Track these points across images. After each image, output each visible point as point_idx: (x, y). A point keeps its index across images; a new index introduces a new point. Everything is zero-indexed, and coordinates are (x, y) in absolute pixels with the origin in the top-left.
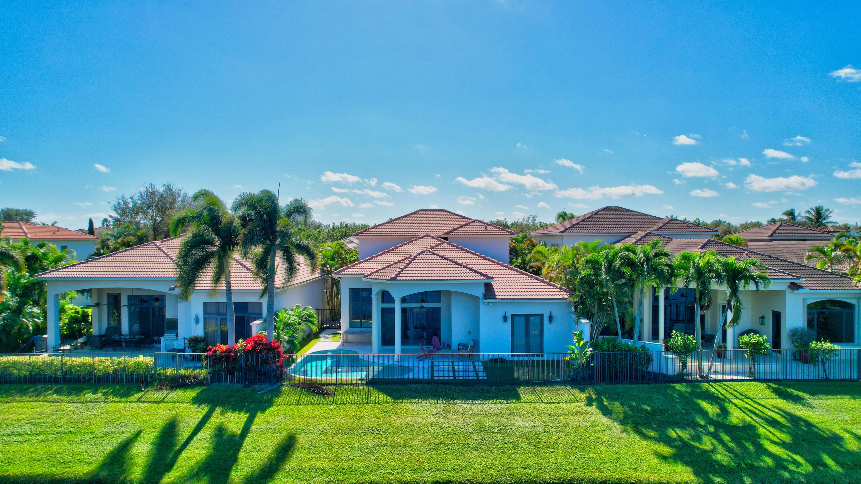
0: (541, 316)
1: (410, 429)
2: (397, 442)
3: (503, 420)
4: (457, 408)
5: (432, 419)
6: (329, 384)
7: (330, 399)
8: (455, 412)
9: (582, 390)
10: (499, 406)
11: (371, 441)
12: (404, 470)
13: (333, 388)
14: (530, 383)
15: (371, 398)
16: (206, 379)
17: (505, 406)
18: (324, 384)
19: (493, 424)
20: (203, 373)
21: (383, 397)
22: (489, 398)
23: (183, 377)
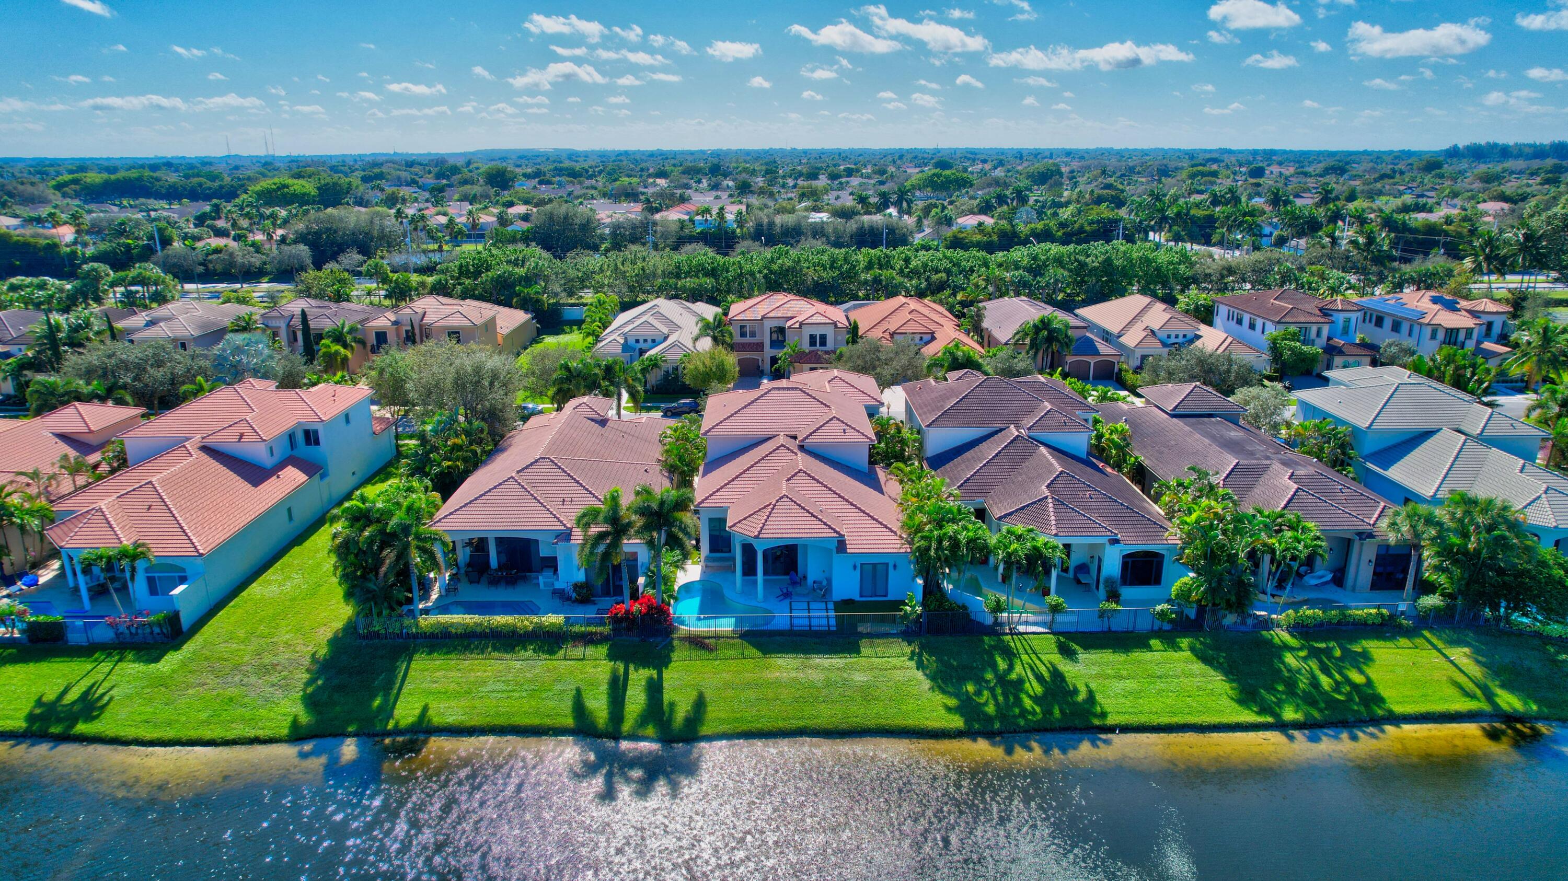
0: (887, 564)
1: (777, 683)
2: (771, 695)
3: (845, 675)
4: (812, 662)
5: (793, 674)
6: (709, 638)
7: (714, 655)
8: (811, 667)
9: (909, 644)
10: (843, 660)
11: (752, 694)
12: (777, 719)
13: (713, 641)
14: (870, 636)
15: (746, 652)
16: (609, 635)
17: (848, 660)
18: (705, 638)
19: (838, 679)
20: (606, 630)
21: (755, 652)
22: (839, 652)
23: (591, 634)
